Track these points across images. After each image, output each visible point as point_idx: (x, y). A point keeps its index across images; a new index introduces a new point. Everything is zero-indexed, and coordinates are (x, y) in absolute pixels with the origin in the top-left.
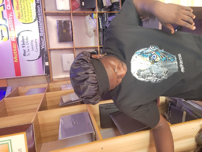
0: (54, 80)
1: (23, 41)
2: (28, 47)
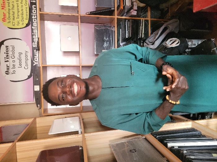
1: (7, 52)
2: (14, 61)
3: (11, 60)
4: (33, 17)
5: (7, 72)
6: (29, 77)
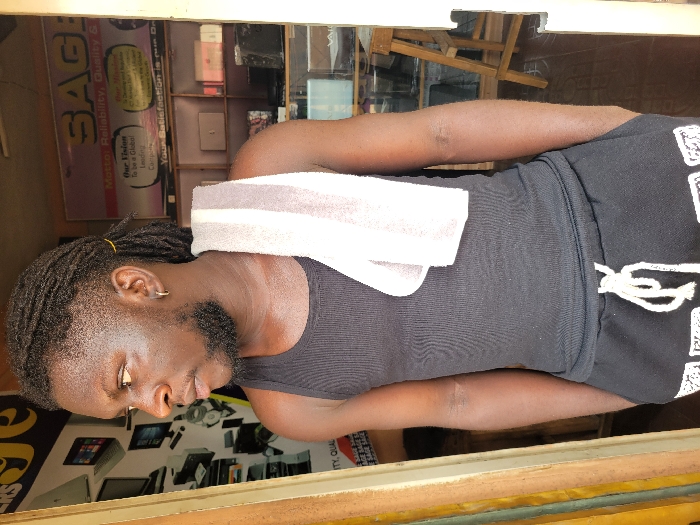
2: (134, 159)
3: (130, 157)
4: (158, 93)
5: (126, 175)
6: (156, 181)
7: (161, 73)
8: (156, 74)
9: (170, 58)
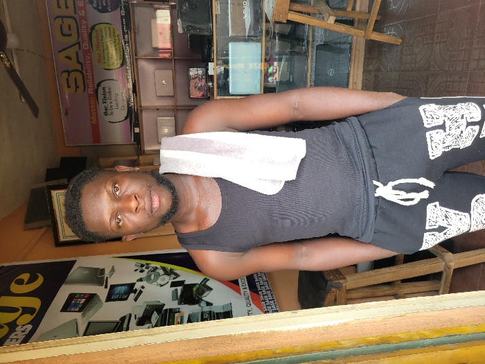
0: (146, 152)
1: (104, 94)
3: (109, 101)
4: (127, 57)
5: (106, 114)
6: (126, 118)
7: (128, 42)
8: (125, 44)
9: (135, 32)
